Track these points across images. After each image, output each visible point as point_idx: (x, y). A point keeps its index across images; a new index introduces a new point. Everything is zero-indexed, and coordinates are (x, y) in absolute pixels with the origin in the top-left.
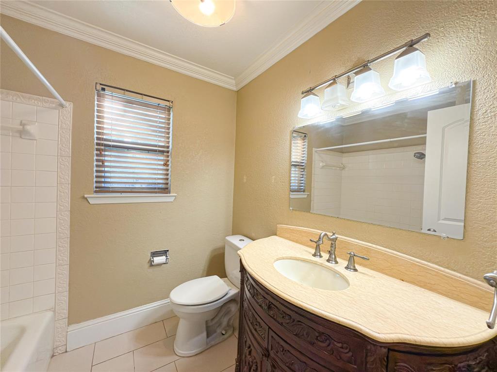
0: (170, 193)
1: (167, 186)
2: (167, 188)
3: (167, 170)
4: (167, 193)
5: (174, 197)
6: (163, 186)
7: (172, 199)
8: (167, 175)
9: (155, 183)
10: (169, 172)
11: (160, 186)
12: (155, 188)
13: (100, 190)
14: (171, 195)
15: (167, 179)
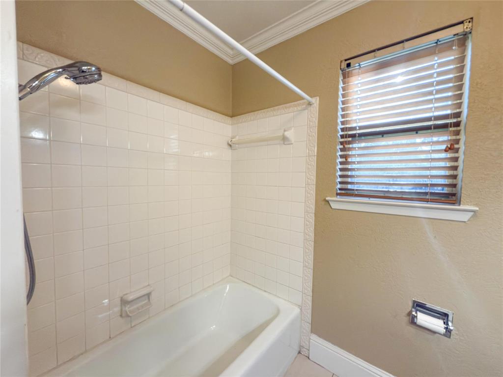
0: (460, 205)
1: (453, 190)
2: (454, 195)
3: (456, 159)
4: (453, 204)
5: (472, 213)
6: (446, 190)
7: (465, 217)
8: (455, 168)
9: (426, 185)
10: (460, 163)
11: (438, 190)
12: (426, 194)
13: (345, 192)
14: (462, 207)
15: (455, 177)
